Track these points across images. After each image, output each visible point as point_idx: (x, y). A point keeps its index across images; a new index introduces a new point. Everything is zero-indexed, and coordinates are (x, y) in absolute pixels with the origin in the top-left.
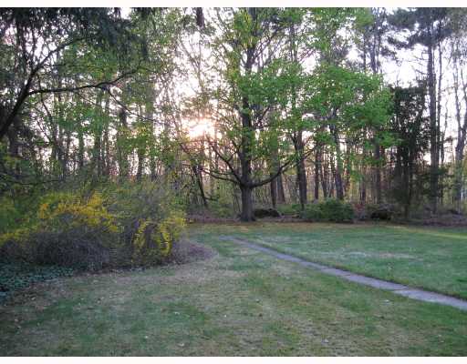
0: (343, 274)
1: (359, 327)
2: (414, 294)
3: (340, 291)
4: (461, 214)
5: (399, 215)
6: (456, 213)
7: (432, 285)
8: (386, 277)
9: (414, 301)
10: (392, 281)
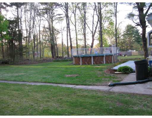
0: (6, 82)
1: (24, 95)
2: (33, 84)
3: (9, 87)
4: (30, 60)
5: (11, 62)
6: (29, 60)
7: (36, 80)
8: (21, 81)
9: (34, 85)
10: (23, 81)
